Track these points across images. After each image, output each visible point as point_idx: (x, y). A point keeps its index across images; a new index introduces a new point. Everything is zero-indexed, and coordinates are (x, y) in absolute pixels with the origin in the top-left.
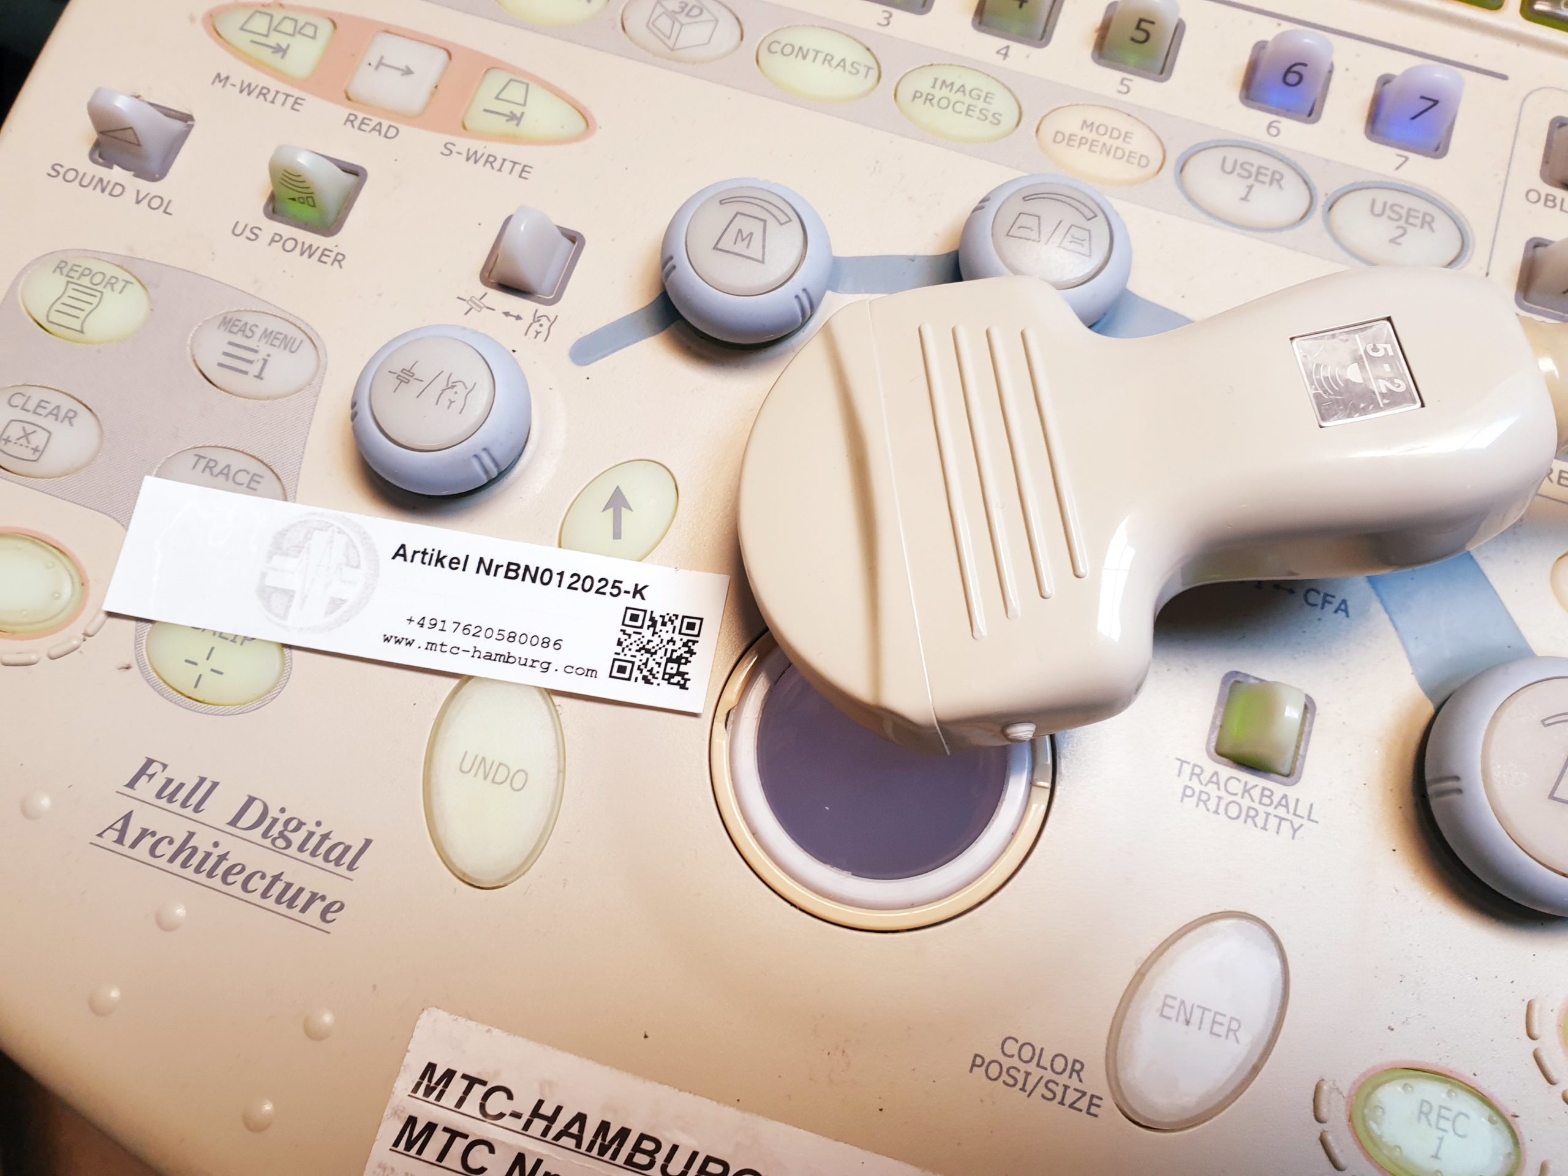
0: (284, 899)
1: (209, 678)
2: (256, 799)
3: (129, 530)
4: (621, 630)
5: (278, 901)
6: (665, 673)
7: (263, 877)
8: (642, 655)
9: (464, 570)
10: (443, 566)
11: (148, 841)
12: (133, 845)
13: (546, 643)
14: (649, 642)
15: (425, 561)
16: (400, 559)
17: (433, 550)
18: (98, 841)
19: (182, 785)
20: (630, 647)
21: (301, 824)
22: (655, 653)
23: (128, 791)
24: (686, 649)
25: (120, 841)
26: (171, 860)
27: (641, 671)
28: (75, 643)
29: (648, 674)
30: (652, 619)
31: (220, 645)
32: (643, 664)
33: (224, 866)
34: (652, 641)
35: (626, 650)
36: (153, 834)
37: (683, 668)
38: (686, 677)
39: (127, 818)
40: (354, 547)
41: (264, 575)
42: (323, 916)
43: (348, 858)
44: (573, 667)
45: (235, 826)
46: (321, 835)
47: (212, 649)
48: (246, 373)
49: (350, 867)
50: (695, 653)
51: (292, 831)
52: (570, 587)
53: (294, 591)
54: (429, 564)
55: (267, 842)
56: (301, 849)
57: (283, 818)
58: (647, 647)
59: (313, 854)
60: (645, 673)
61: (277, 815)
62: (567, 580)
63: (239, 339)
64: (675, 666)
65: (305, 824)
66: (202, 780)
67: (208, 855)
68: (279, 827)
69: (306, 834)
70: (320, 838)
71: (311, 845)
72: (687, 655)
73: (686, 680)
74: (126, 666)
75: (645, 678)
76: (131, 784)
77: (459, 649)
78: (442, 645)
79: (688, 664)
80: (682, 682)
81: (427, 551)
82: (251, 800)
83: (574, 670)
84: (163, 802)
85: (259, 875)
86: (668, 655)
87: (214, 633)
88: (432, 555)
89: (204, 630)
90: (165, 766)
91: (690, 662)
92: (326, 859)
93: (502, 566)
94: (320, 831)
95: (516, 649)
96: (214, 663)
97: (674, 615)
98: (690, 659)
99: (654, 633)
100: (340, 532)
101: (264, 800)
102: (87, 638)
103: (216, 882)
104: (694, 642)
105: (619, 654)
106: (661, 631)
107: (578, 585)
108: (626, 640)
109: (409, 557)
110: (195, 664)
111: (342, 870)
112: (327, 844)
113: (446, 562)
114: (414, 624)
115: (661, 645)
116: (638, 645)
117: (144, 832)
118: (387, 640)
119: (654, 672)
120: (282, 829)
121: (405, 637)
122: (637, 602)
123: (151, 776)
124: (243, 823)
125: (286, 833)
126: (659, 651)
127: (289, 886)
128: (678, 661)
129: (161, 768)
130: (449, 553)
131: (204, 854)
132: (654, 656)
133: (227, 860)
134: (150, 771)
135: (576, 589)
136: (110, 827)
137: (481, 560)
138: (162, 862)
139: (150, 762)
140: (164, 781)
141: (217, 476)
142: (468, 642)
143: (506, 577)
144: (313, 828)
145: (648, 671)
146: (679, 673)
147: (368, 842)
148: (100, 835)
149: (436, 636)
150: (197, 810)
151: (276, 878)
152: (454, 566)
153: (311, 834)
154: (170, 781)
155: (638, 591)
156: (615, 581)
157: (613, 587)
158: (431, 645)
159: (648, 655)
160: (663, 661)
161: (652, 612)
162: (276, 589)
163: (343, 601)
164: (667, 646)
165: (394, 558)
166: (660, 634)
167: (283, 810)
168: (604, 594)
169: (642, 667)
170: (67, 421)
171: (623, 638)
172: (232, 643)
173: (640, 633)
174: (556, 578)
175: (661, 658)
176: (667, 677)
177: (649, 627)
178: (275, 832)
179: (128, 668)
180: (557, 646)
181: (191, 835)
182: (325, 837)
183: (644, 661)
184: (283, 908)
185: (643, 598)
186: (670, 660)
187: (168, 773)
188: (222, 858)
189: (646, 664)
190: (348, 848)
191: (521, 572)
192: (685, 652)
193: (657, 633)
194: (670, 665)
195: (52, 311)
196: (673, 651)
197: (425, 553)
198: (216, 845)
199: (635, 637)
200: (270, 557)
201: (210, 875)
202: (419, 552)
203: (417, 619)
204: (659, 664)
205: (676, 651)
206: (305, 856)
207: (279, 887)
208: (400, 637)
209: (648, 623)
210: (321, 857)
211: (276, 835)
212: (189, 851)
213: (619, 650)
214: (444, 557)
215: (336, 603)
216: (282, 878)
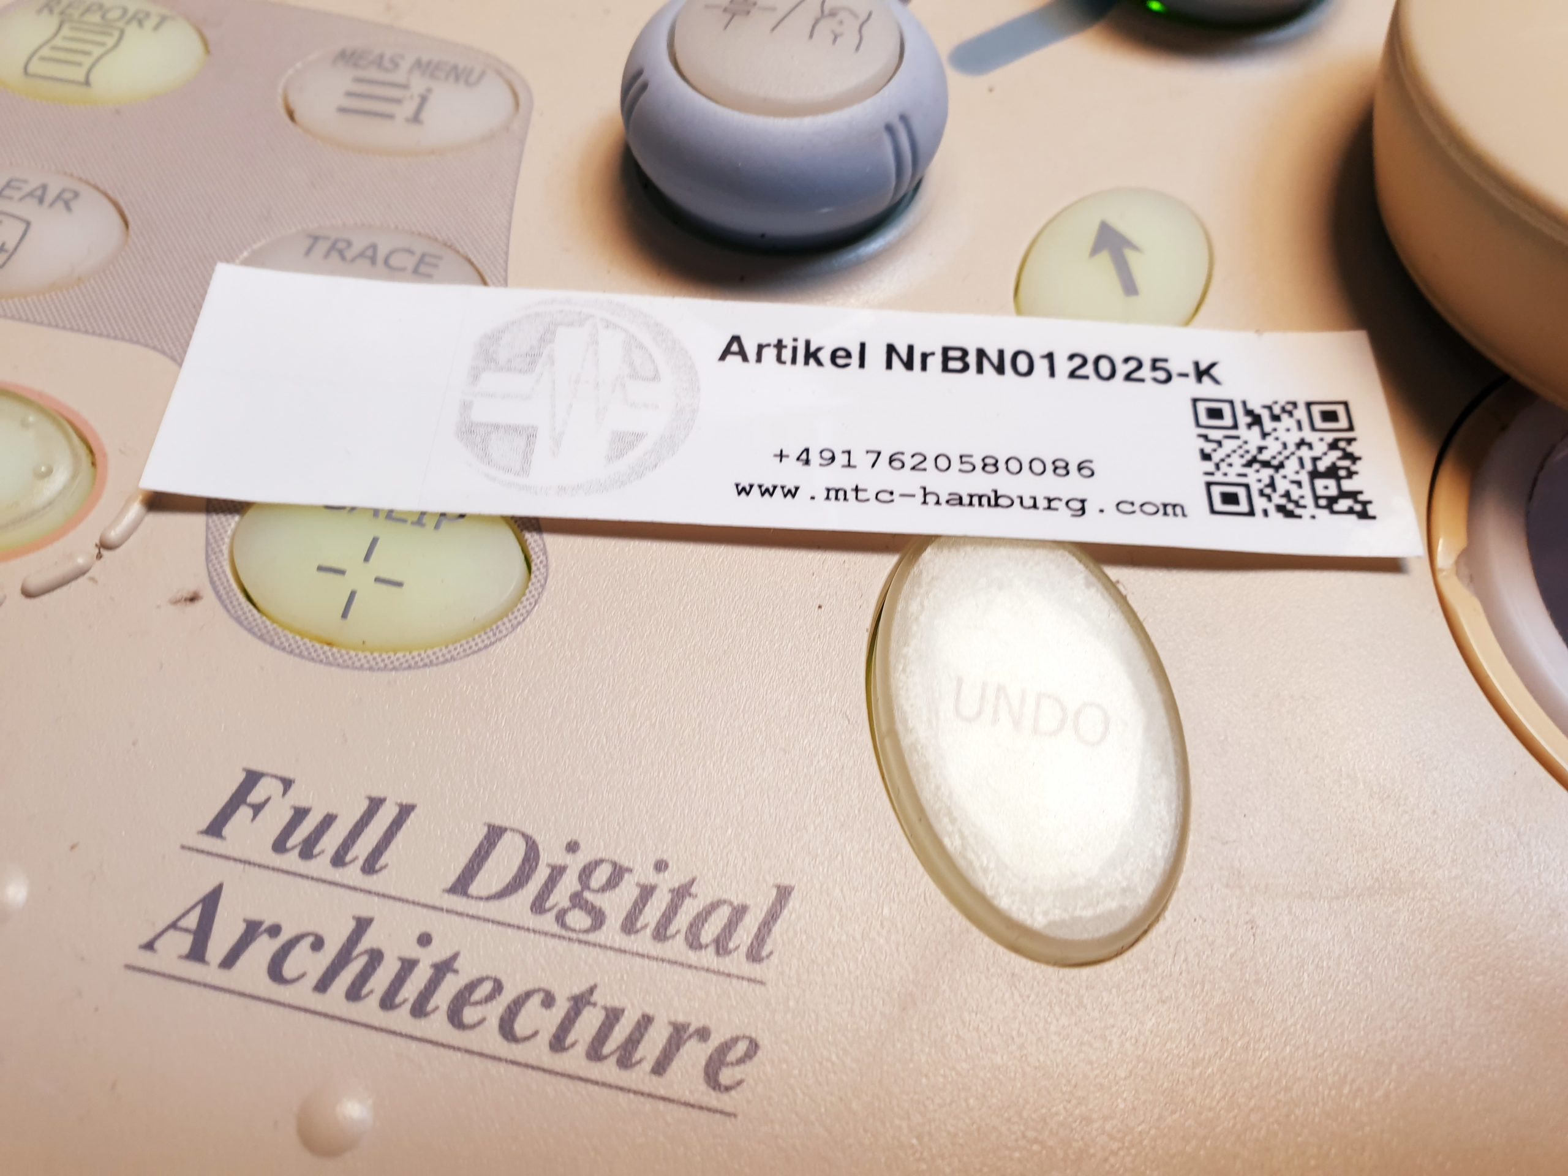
0: (607, 1049)
1: (370, 596)
2: (505, 830)
3: (185, 364)
4: (1200, 436)
5: (595, 1053)
6: (1316, 498)
7: (549, 1001)
8: (1258, 471)
9: (862, 365)
10: (819, 363)
11: (263, 949)
12: (228, 962)
13: (1061, 468)
14: (1261, 449)
15: (783, 358)
16: (734, 360)
17: (795, 340)
18: (145, 959)
19: (329, 820)
20: (1228, 460)
21: (618, 873)
22: (1281, 465)
23: (209, 843)
24: (1339, 453)
25: (197, 953)
26: (323, 985)
27: (1269, 498)
28: (81, 561)
29: (1283, 501)
30: (1249, 413)
31: (386, 532)
32: (1267, 486)
33: (450, 986)
34: (1266, 448)
35: (1223, 466)
36: (274, 931)
37: (1348, 485)
38: (1361, 498)
39: (210, 902)
40: (641, 347)
41: (466, 406)
42: (711, 1076)
43: (744, 936)
44: (1132, 504)
45: (465, 893)
46: (672, 891)
47: (375, 541)
48: (390, 117)
49: (755, 955)
50: (1359, 458)
51: (603, 889)
52: (1072, 375)
53: (535, 429)
54: (794, 361)
55: (548, 922)
56: (629, 926)
57: (575, 864)
58: (1261, 457)
59: (661, 933)
60: (1277, 499)
61: (560, 857)
62: (1063, 366)
63: (373, 73)
64: (1331, 483)
65: (630, 870)
66: (375, 804)
67: (408, 966)
68: (569, 884)
69: (636, 892)
70: (668, 897)
71: (652, 914)
72: (1346, 463)
73: (1365, 504)
74: (189, 596)
75: (1281, 509)
76: (215, 828)
77: (892, 493)
78: (857, 490)
79: (1355, 477)
80: (1358, 508)
81: (784, 343)
82: (494, 834)
83: (1136, 507)
84: (291, 860)
85: (536, 999)
86: (1309, 466)
87: (376, 512)
88: (795, 349)
89: (353, 509)
90: (287, 784)
91: (1356, 473)
92: (694, 943)
93: (933, 354)
94: (667, 882)
95: (1003, 482)
96: (381, 565)
97: (1288, 403)
98: (1354, 468)
99: (1264, 435)
100: (608, 325)
101: (524, 829)
102: (104, 552)
103: (437, 1025)
104: (1350, 441)
105: (1212, 474)
106: (1275, 430)
107: (1089, 370)
108: (1215, 450)
109: (751, 353)
110: (342, 572)
111: (736, 962)
112: (689, 910)
113: (824, 356)
114: (790, 462)
115: (1286, 453)
116: (1242, 456)
117: (252, 930)
118: (743, 491)
119: (1294, 496)
120: (579, 888)
121: (779, 483)
122: (1206, 389)
123: (257, 809)
124: (484, 883)
125: (587, 895)
126: (1287, 463)
127: (613, 1016)
128: (1332, 472)
129: (280, 787)
130: (826, 342)
131: (397, 965)
132: (1282, 472)
133: (456, 972)
134: (255, 797)
135: (1086, 377)
136: (173, 926)
137: (891, 349)
138: (302, 993)
139: (252, 778)
140: (290, 813)
141: (353, 260)
142: (906, 481)
143: (945, 369)
144: (652, 878)
145: (1282, 496)
146: (1343, 495)
147: (784, 894)
148: (149, 946)
149: (837, 476)
150: (370, 866)
151: (580, 1002)
152: (840, 361)
153: (647, 892)
154: (300, 814)
155: (1202, 373)
156: (1155, 361)
157: (1154, 368)
158: (835, 493)
159: (1270, 471)
160: (1304, 477)
161: (1244, 403)
162: (497, 427)
163: (639, 436)
164: (1299, 453)
165: (723, 358)
166: (1274, 435)
167: (572, 847)
168: (1142, 380)
169: (1268, 491)
170: (60, 205)
171: (1208, 448)
172: (417, 528)
173: (1237, 437)
174: (1041, 366)
175: (1297, 473)
176: (1323, 502)
177: (1249, 426)
178: (560, 896)
179: (193, 599)
180: (1086, 472)
181: (362, 925)
182: (681, 893)
183: (1267, 481)
184: (608, 1070)
185: (1216, 382)
186: (1315, 474)
187: (298, 797)
188: (443, 969)
189: (1272, 485)
190: (739, 912)
191: (972, 359)
192: (1340, 459)
193: (1269, 434)
194: (1320, 483)
195: (35, 59)
196: (1315, 460)
197: (780, 345)
198: (425, 940)
199: (1229, 445)
200: (475, 377)
201: (419, 1009)
202: (768, 345)
203: (793, 451)
204: (1299, 484)
205: (1319, 459)
206: (643, 941)
207: (589, 1022)
208: (768, 484)
209: (1243, 420)
210: (680, 939)
211: (565, 903)
212: (363, 960)
213: (1209, 466)
214: (819, 349)
215: (624, 442)
216: (596, 997)
